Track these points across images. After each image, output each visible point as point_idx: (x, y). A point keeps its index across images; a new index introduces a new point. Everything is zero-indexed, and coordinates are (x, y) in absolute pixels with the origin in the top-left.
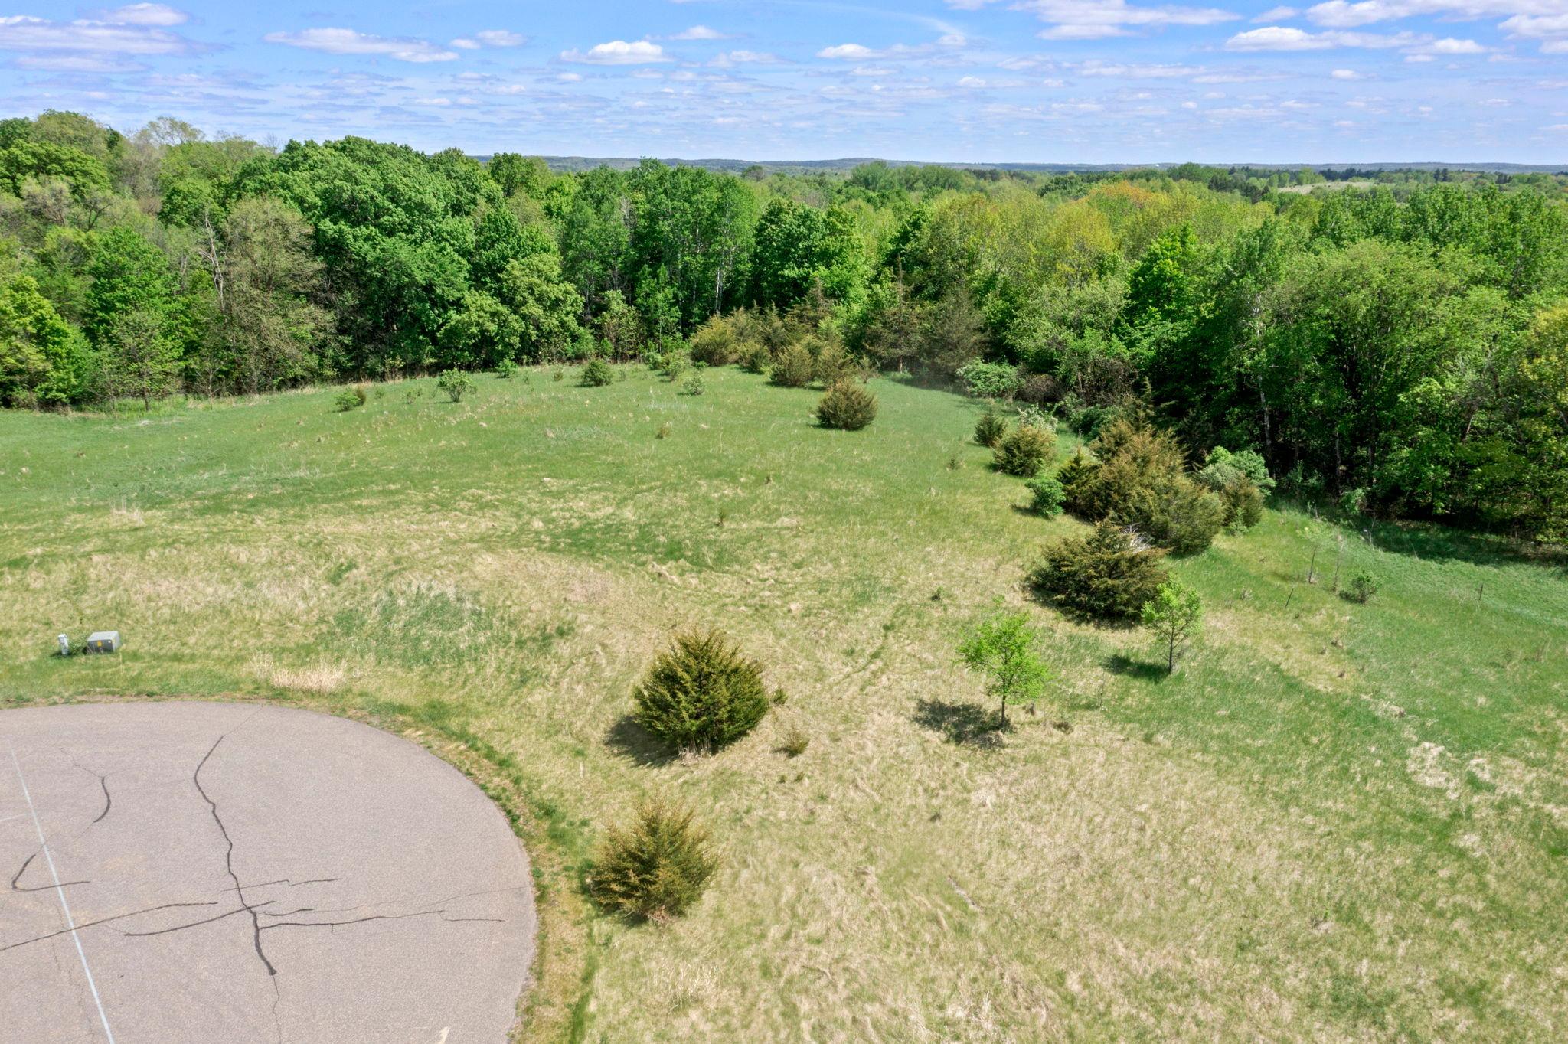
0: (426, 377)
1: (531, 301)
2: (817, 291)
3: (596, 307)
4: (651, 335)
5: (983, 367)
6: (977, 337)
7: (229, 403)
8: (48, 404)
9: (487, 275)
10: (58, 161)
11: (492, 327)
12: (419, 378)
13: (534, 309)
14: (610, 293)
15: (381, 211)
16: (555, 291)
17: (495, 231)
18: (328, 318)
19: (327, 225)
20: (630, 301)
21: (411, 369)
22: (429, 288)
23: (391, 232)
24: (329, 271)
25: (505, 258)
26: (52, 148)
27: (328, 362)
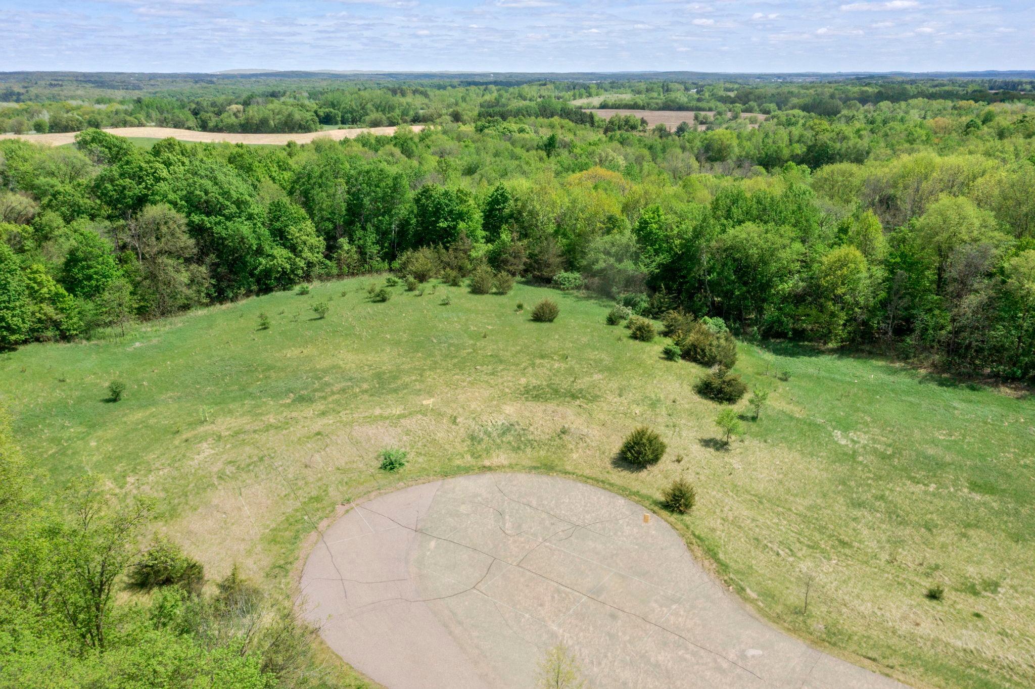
0: (255, 297)
1: (306, 249)
2: (463, 235)
4: (365, 261)
5: (566, 275)
6: (559, 260)
8: (64, 338)
9: (280, 235)
11: (288, 266)
12: (251, 298)
13: (309, 254)
14: (341, 240)
15: (223, 207)
16: (314, 242)
17: (279, 211)
18: (200, 270)
19: (196, 218)
20: (351, 241)
21: (249, 293)
23: (230, 218)
24: (198, 244)
25: (286, 226)
27: (203, 295)
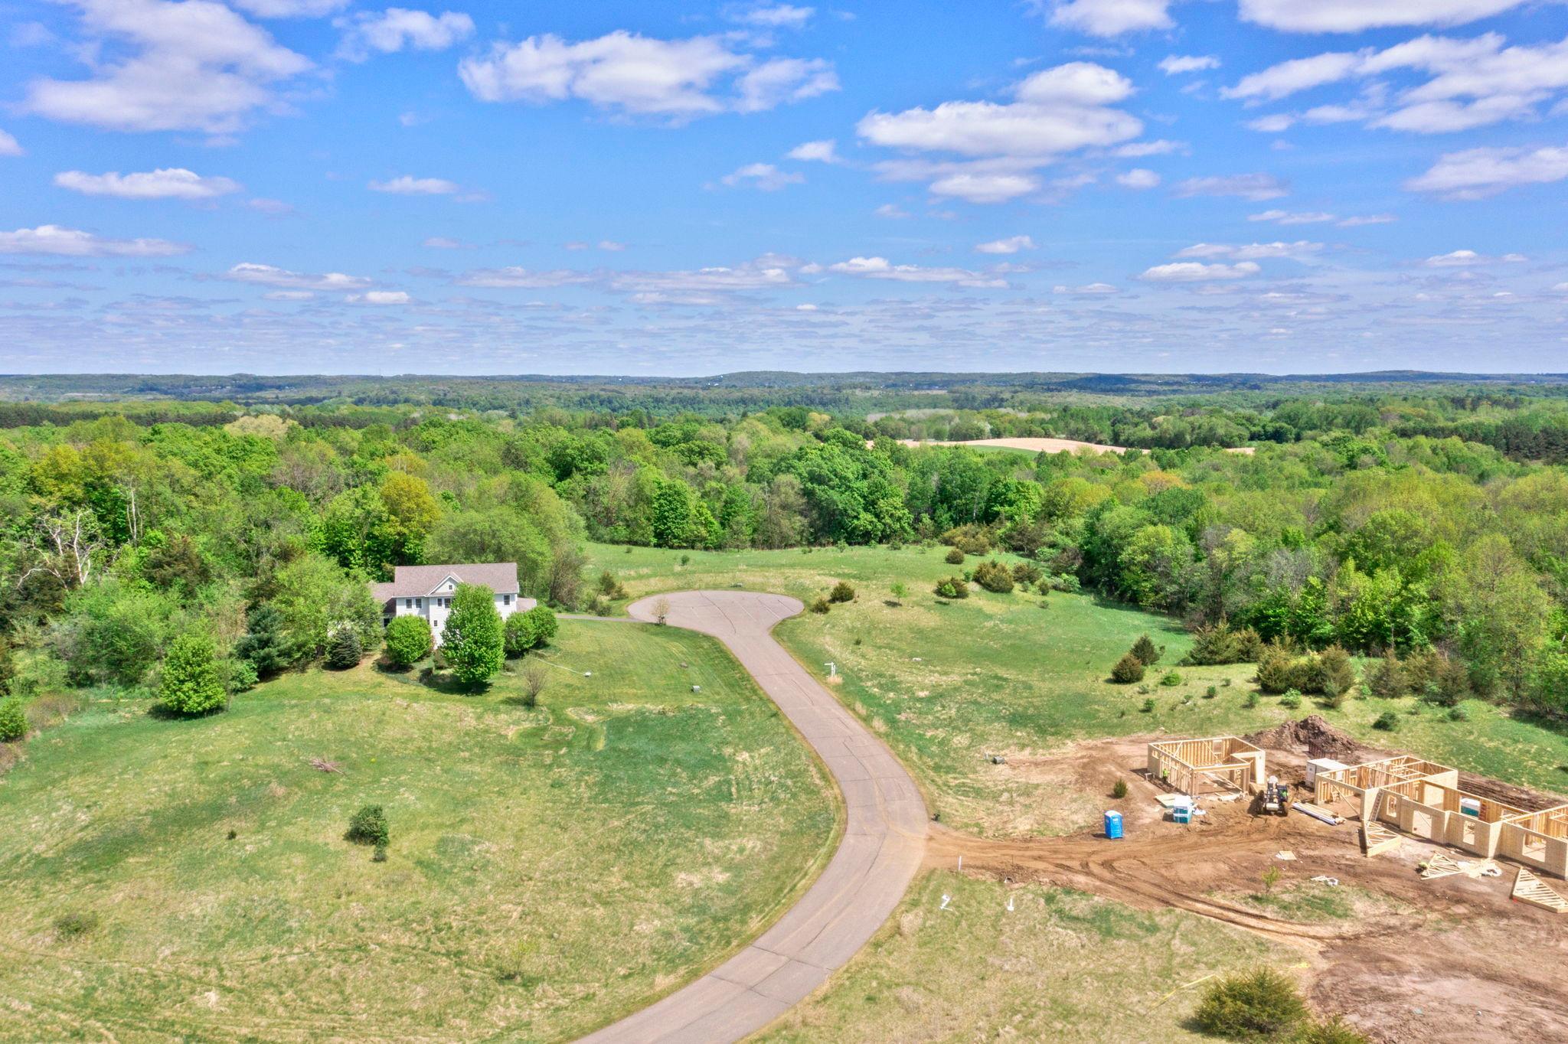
0: (842, 546)
1: (888, 517)
2: (1002, 517)
3: (918, 520)
7: (767, 552)
8: (706, 549)
9: (870, 505)
10: (708, 449)
11: (870, 527)
13: (888, 520)
14: (924, 514)
15: (830, 480)
16: (899, 513)
17: (877, 488)
18: (806, 521)
19: (809, 485)
20: (932, 518)
21: (837, 543)
22: (846, 510)
23: (833, 488)
24: (808, 503)
25: (879, 499)
26: (706, 443)
27: (804, 538)
